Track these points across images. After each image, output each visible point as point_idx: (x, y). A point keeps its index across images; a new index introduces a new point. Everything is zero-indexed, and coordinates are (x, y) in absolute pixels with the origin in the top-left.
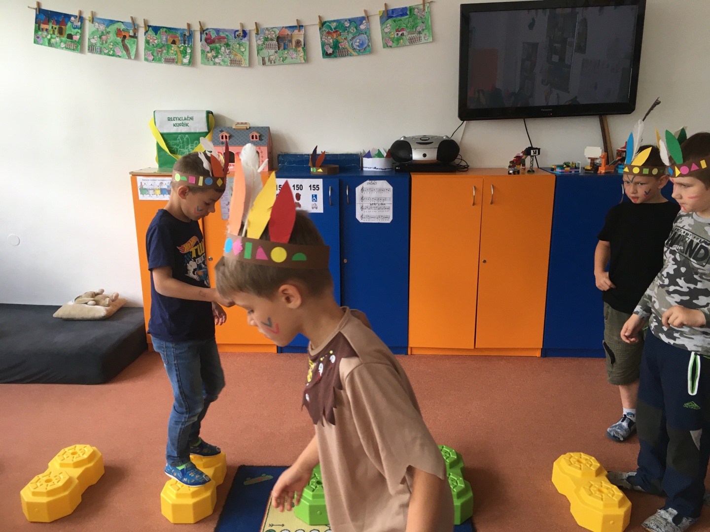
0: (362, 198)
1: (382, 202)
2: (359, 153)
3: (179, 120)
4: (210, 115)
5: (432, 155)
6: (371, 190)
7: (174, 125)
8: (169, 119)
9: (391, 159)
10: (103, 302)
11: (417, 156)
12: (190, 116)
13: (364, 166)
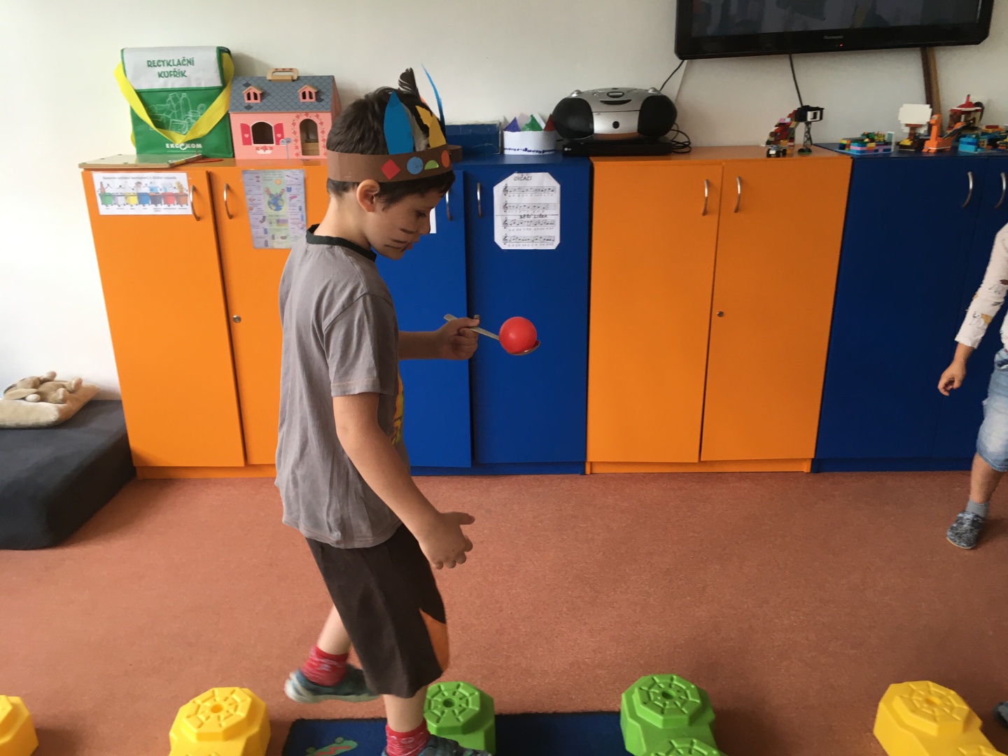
0: (505, 206)
1: (540, 212)
2: (497, 123)
3: (168, 64)
4: (225, 55)
5: (629, 123)
6: (522, 190)
7: (160, 76)
8: (151, 64)
9: (555, 133)
10: (53, 395)
11: (601, 125)
12: (188, 57)
13: (507, 145)
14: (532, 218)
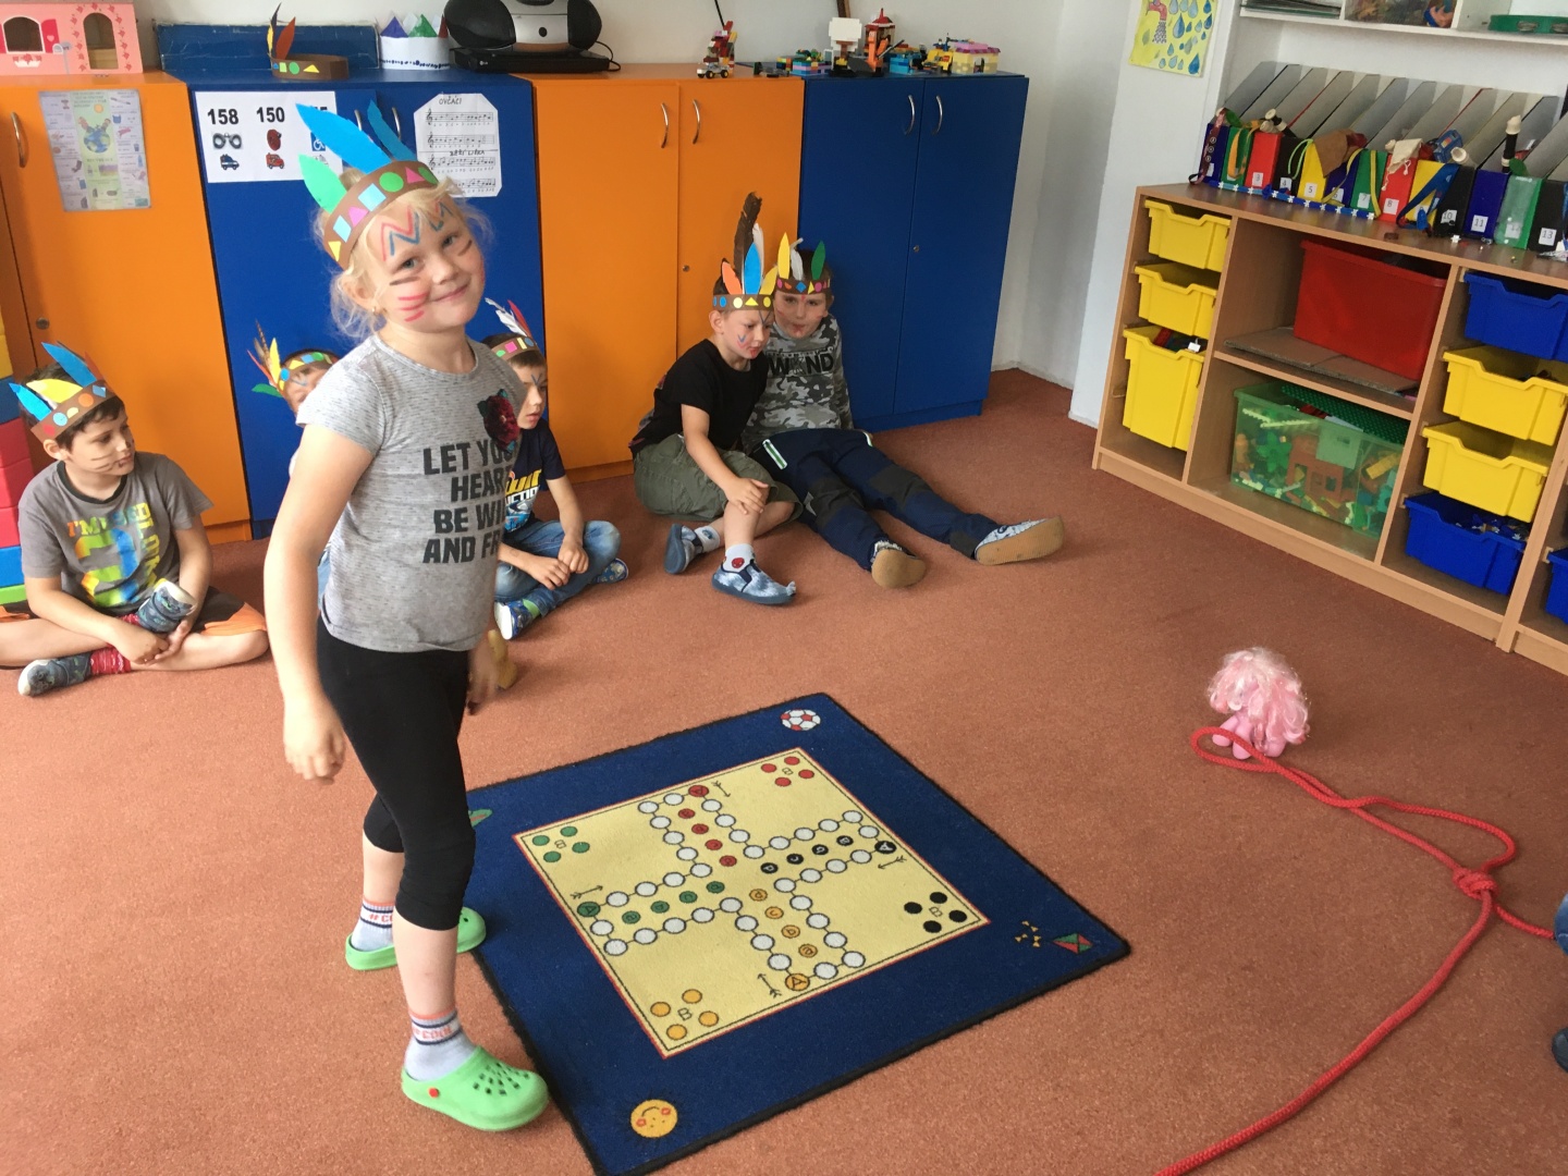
0: (432, 139)
1: (476, 147)
2: (370, 24)
5: (558, 31)
6: (451, 118)
9: (452, 39)
11: (526, 33)
13: (385, 58)
14: (466, 154)
